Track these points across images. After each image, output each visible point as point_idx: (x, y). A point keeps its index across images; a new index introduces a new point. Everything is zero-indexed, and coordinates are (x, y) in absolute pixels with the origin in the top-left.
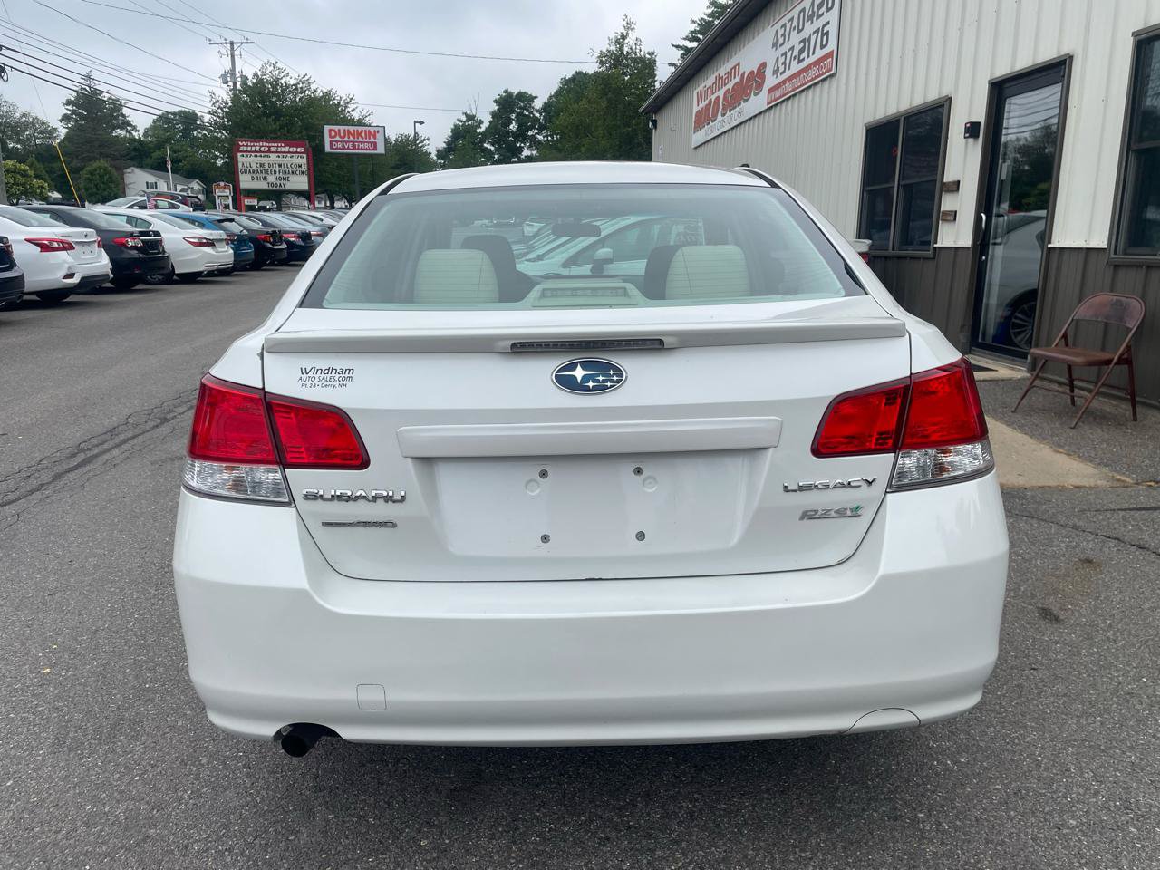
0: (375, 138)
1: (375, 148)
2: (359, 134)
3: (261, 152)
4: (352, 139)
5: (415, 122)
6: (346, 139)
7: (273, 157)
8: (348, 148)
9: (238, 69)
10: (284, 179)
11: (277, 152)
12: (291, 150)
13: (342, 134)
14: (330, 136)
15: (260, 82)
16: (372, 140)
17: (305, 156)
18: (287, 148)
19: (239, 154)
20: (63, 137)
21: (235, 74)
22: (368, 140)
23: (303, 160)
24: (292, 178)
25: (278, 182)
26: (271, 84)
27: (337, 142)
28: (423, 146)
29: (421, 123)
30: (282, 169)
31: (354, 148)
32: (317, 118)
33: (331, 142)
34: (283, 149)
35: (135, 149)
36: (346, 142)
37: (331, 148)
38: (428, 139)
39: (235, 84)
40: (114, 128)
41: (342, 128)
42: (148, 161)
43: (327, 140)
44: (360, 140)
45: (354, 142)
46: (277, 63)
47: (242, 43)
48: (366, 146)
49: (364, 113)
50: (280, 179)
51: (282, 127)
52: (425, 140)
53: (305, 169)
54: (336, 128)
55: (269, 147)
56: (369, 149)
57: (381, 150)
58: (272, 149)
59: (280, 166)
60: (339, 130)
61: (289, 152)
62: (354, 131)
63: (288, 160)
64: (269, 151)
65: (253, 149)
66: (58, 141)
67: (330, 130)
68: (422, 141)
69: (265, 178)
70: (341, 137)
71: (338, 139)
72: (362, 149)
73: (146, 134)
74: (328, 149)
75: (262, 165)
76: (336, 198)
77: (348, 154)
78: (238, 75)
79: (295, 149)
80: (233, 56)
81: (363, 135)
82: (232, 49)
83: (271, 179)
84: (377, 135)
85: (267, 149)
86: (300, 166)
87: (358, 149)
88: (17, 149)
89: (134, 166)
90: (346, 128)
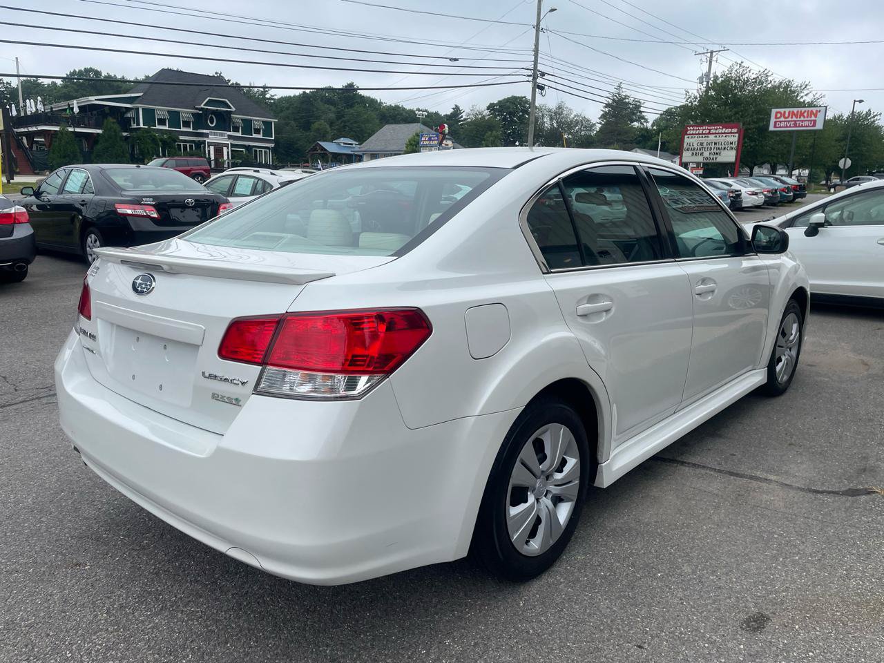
0: (816, 116)
1: (814, 125)
2: (802, 114)
3: (703, 134)
4: (794, 119)
5: (855, 101)
6: (790, 119)
7: (712, 137)
8: (790, 127)
9: (712, 71)
10: (717, 154)
11: (716, 133)
12: (726, 131)
13: (787, 115)
14: (776, 117)
15: (727, 80)
16: (813, 118)
17: (737, 135)
18: (724, 129)
19: (686, 136)
20: (598, 129)
21: (710, 75)
22: (809, 119)
23: (735, 139)
24: (723, 153)
25: (712, 157)
26: (735, 81)
27: (781, 122)
28: (874, 121)
29: (861, 101)
30: (717, 146)
31: (795, 126)
32: (769, 104)
33: (775, 122)
34: (720, 131)
35: (643, 136)
36: (789, 122)
37: (775, 127)
38: (880, 114)
39: (708, 82)
40: (633, 121)
41: (787, 110)
42: (650, 143)
43: (773, 120)
44: (802, 119)
45: (795, 121)
46: (742, 62)
47: (720, 51)
48: (807, 123)
49: (817, 96)
50: (714, 154)
51: (736, 113)
52: (876, 115)
53: (734, 146)
54: (782, 110)
55: (710, 130)
56: (809, 126)
57: (819, 126)
58: (712, 131)
59: (715, 144)
60: (785, 112)
61: (725, 133)
62: (798, 112)
63: (722, 139)
64: (709, 133)
65: (697, 132)
66: (595, 132)
67: (777, 113)
68: (874, 117)
69: (702, 154)
70: (785, 117)
71: (782, 119)
72: (802, 126)
73: (653, 126)
74: (771, 128)
75: (702, 144)
76: (779, 167)
77: (789, 132)
78: (712, 76)
79: (730, 130)
80: (710, 62)
81: (805, 114)
82: (711, 57)
83: (706, 154)
84: (818, 114)
85: (708, 131)
86: (731, 143)
87: (799, 126)
88: (569, 138)
89: (638, 148)
90: (791, 110)
